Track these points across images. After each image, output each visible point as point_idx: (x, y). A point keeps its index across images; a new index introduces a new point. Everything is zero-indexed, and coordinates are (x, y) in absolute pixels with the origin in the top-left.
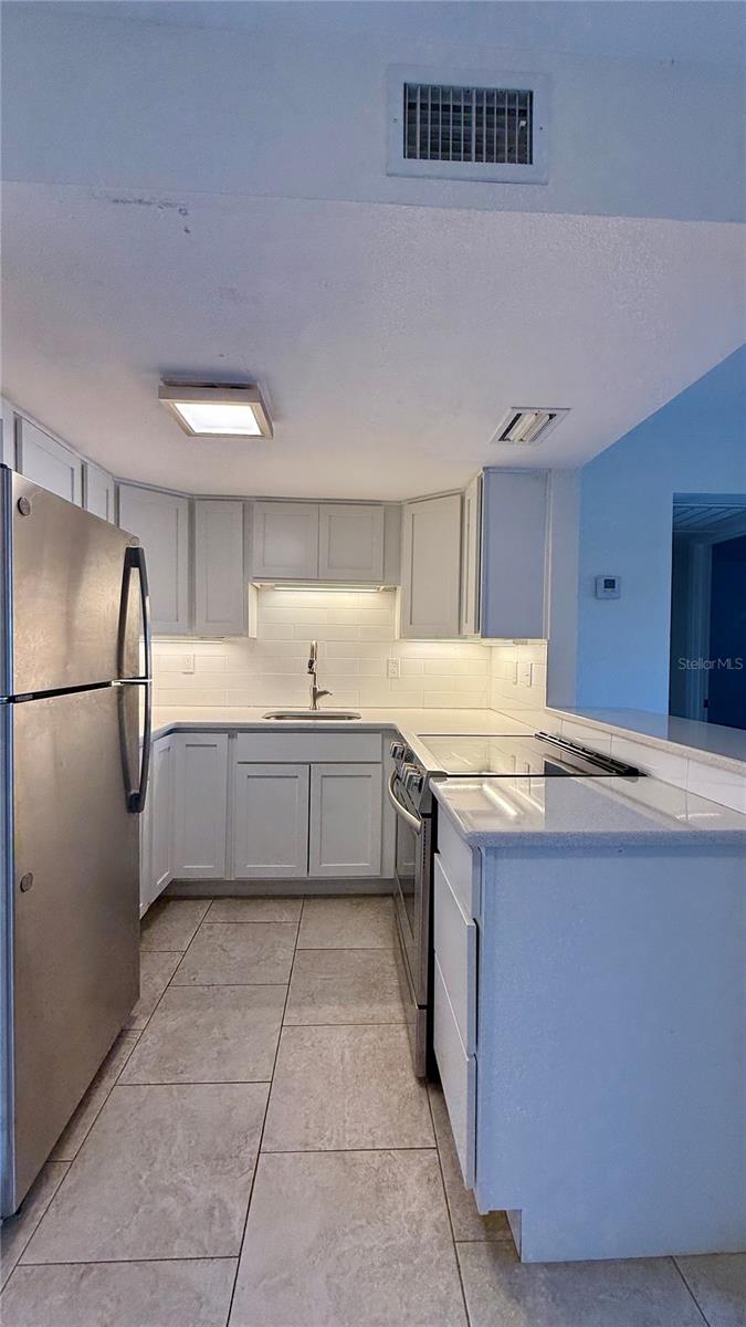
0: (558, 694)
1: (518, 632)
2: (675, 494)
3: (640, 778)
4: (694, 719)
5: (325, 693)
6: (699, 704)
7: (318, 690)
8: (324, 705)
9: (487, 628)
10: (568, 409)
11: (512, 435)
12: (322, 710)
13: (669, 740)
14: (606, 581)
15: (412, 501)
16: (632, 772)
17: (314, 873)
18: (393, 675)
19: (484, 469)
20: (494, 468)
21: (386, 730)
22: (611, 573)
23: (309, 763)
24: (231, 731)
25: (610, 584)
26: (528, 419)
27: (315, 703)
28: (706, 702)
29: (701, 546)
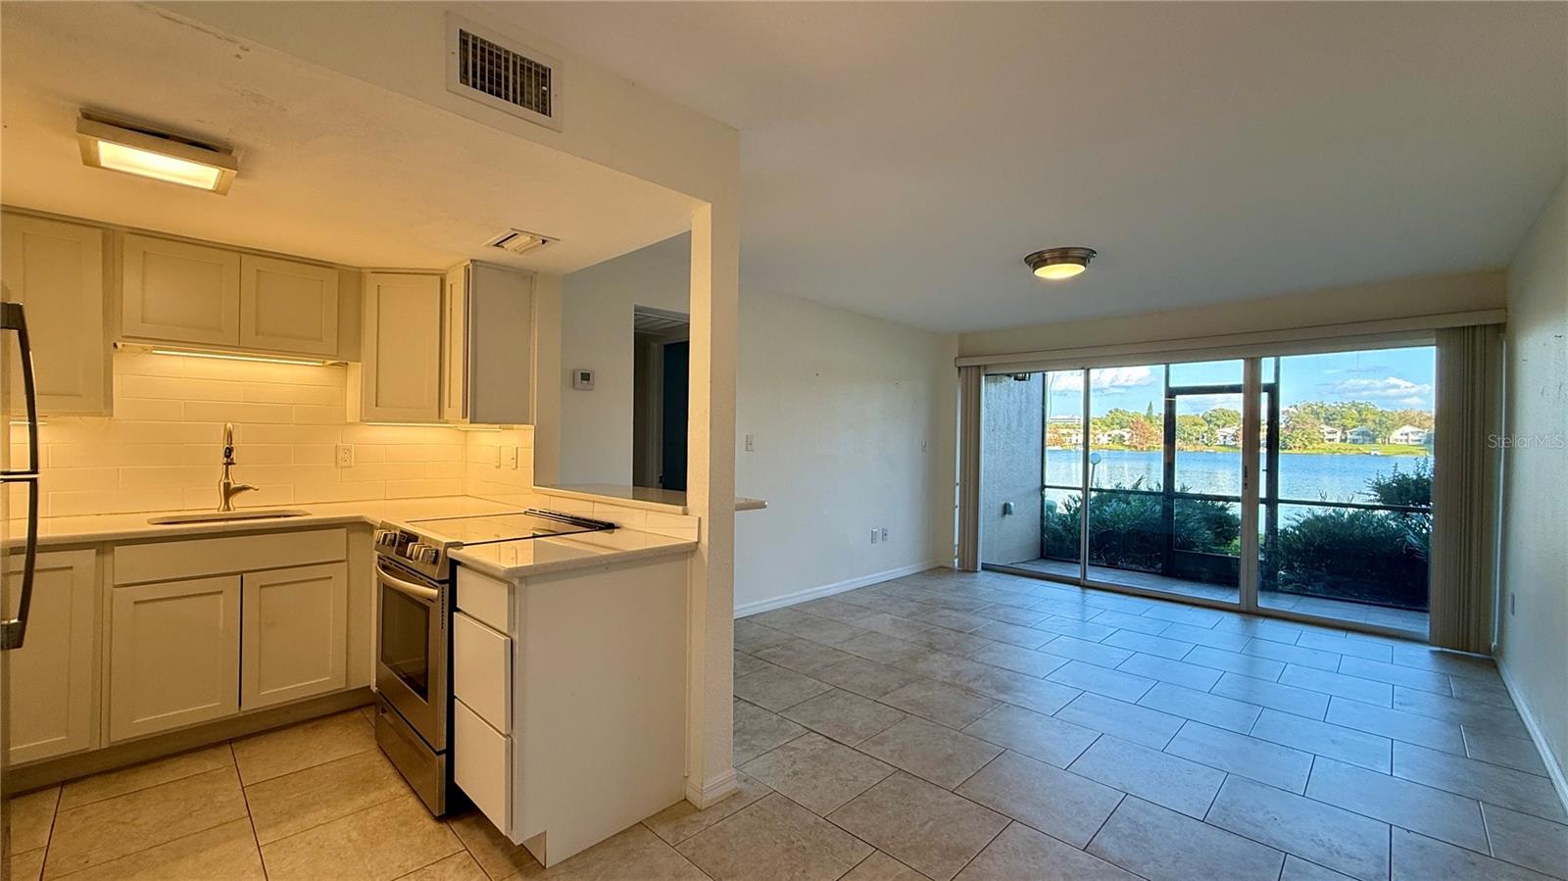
0: (543, 474)
1: (505, 417)
2: (635, 306)
3: (616, 530)
4: (652, 487)
5: (244, 488)
6: (656, 480)
7: (233, 486)
8: (240, 504)
9: (475, 412)
10: (558, 240)
11: (506, 245)
12: (238, 511)
13: (634, 499)
14: (582, 374)
15: (377, 271)
16: (609, 527)
17: (248, 706)
18: (344, 464)
19: (471, 261)
20: (481, 261)
21: (353, 523)
22: (587, 369)
23: (241, 573)
24: (103, 546)
25: (586, 377)
26: (523, 239)
27: (227, 502)
28: (660, 478)
29: (656, 345)
